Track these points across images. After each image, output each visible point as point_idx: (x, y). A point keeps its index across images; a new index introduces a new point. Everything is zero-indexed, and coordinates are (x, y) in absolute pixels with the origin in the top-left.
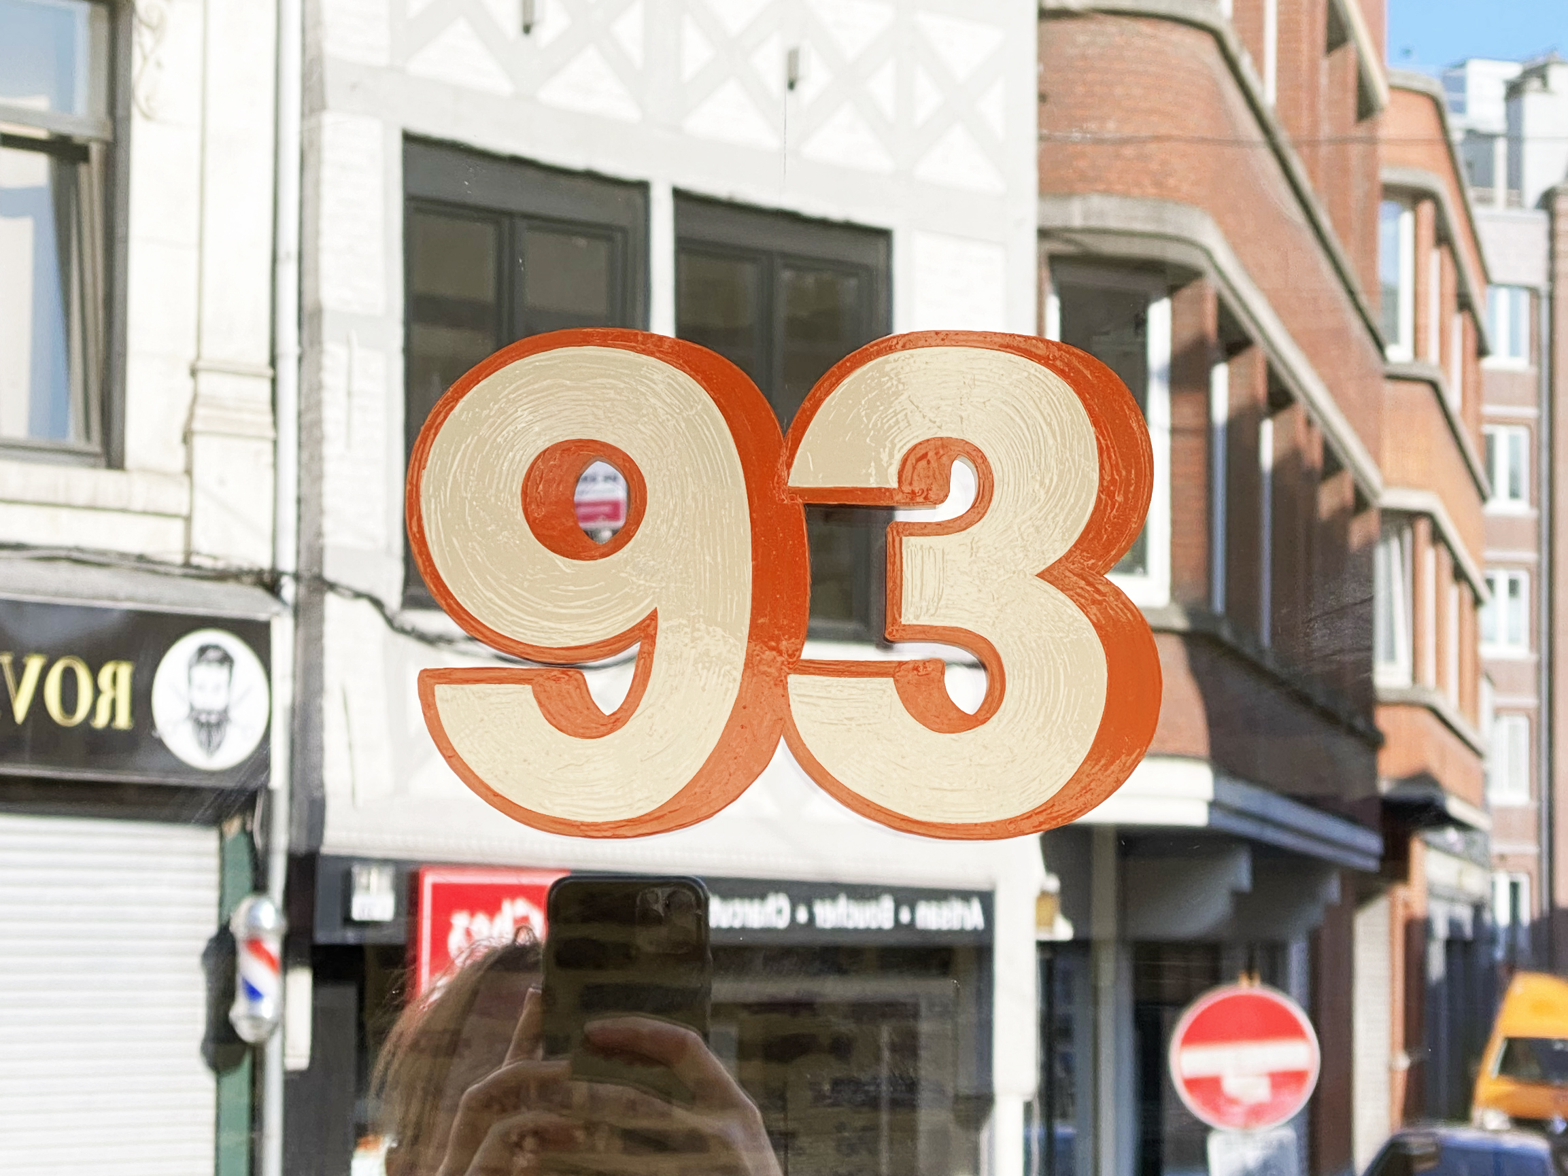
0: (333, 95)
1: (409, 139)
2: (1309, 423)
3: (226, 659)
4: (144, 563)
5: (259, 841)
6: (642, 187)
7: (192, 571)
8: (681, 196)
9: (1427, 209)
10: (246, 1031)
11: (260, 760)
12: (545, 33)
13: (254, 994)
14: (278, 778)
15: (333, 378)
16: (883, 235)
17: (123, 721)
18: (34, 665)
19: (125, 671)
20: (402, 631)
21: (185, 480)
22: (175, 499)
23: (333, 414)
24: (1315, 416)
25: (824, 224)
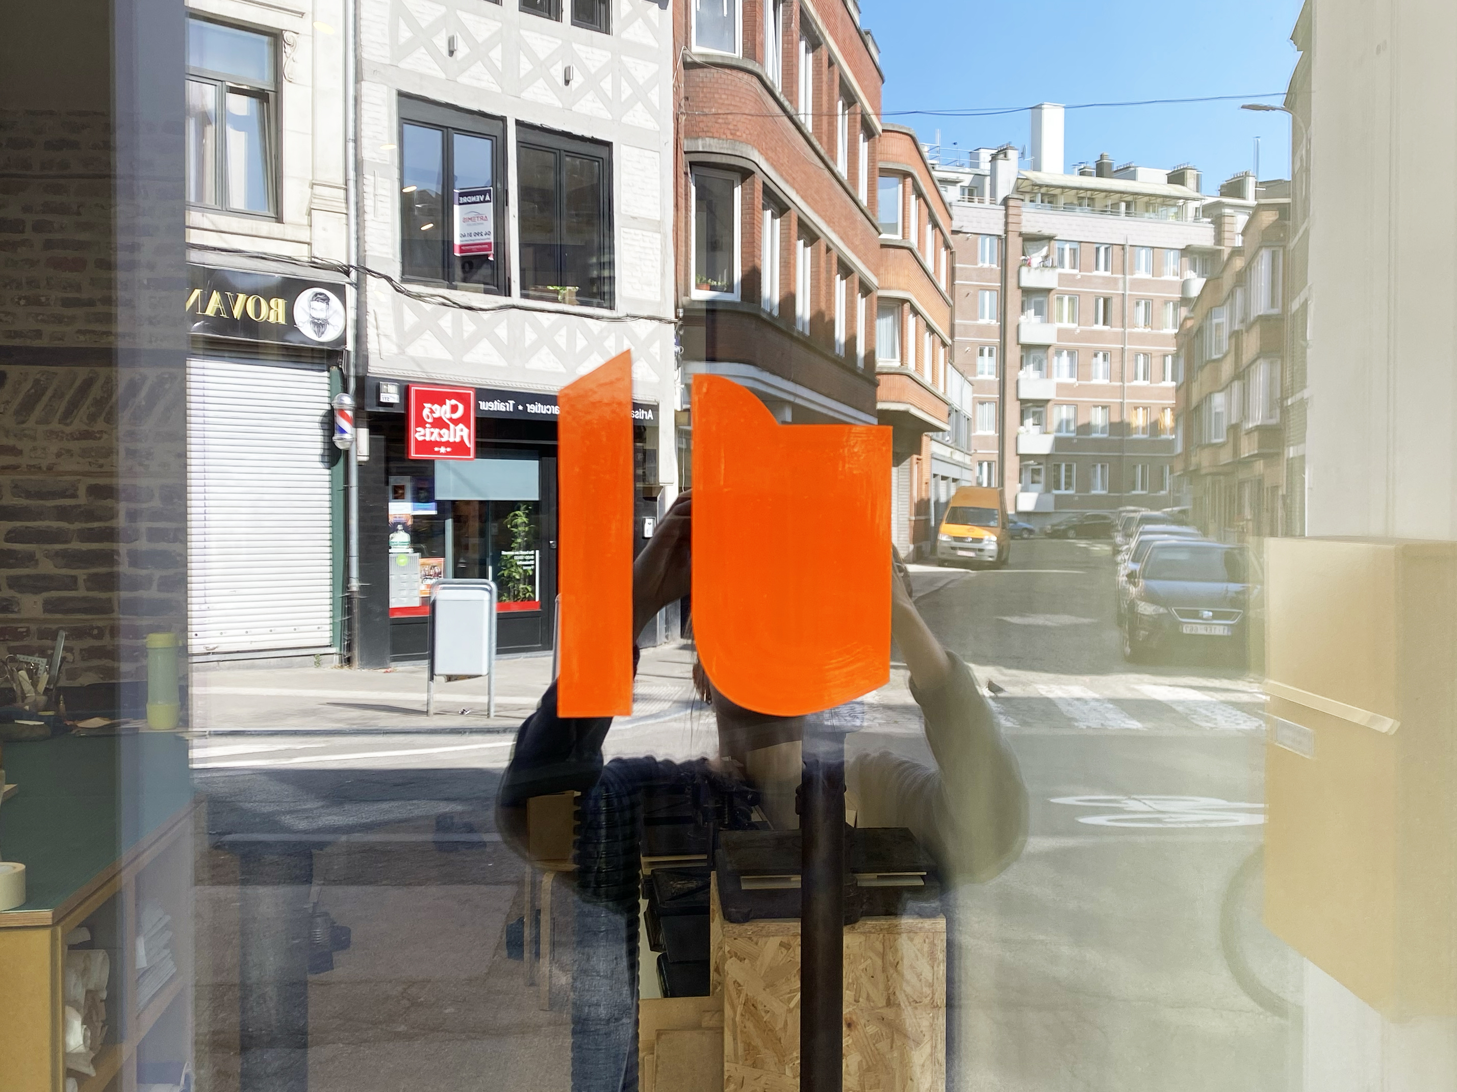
0: (366, 75)
1: (401, 94)
2: (828, 250)
3: (326, 300)
4: (292, 261)
5: (345, 372)
6: (503, 119)
7: (315, 265)
8: (518, 123)
9: (909, 181)
10: (340, 445)
11: (342, 340)
12: (459, 55)
13: (343, 431)
14: (350, 346)
15: (368, 189)
16: (608, 145)
17: (282, 320)
18: (241, 297)
19: (281, 302)
20: (402, 292)
21: (309, 228)
22: (305, 237)
23: (368, 203)
24: (831, 245)
25: (582, 139)
